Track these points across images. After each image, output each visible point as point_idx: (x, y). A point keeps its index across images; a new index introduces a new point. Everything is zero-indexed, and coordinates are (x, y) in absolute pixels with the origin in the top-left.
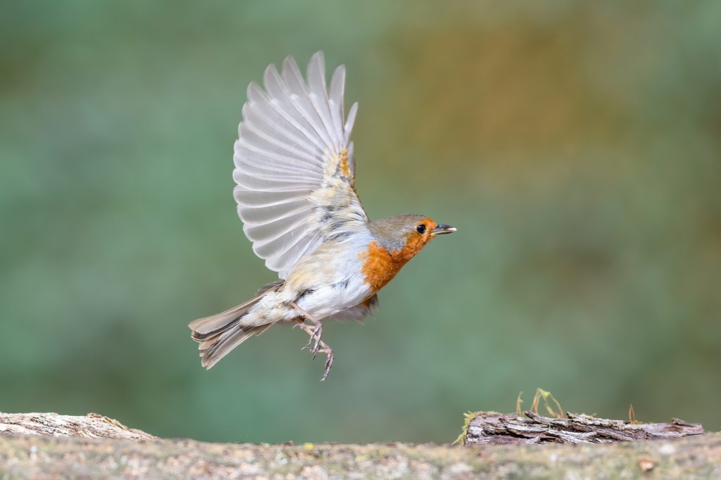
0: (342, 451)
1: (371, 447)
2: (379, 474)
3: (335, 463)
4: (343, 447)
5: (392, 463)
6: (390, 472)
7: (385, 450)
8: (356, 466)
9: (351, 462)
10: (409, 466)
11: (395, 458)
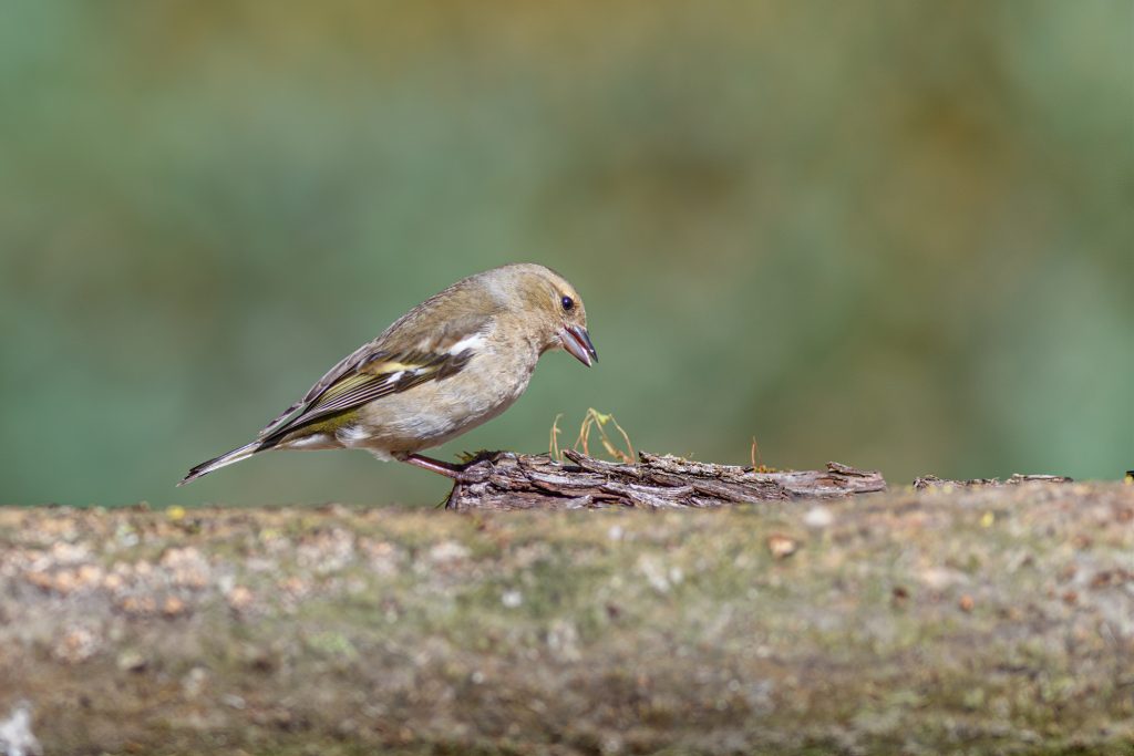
0: (234, 521)
1: (288, 514)
2: (302, 561)
3: (222, 542)
4: (238, 513)
5: (324, 543)
6: (322, 559)
7: (313, 520)
8: (261, 548)
9: (251, 541)
10: (357, 547)
11: (330, 533)
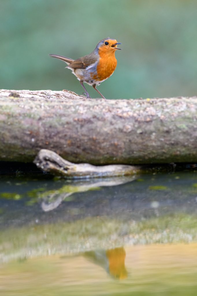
0: (161, 101)
1: (172, 99)
2: (175, 109)
3: (158, 106)
4: (161, 99)
5: (180, 105)
6: (179, 109)
7: (177, 100)
8: (167, 106)
9: (164, 105)
10: (187, 106)
11: (181, 103)
